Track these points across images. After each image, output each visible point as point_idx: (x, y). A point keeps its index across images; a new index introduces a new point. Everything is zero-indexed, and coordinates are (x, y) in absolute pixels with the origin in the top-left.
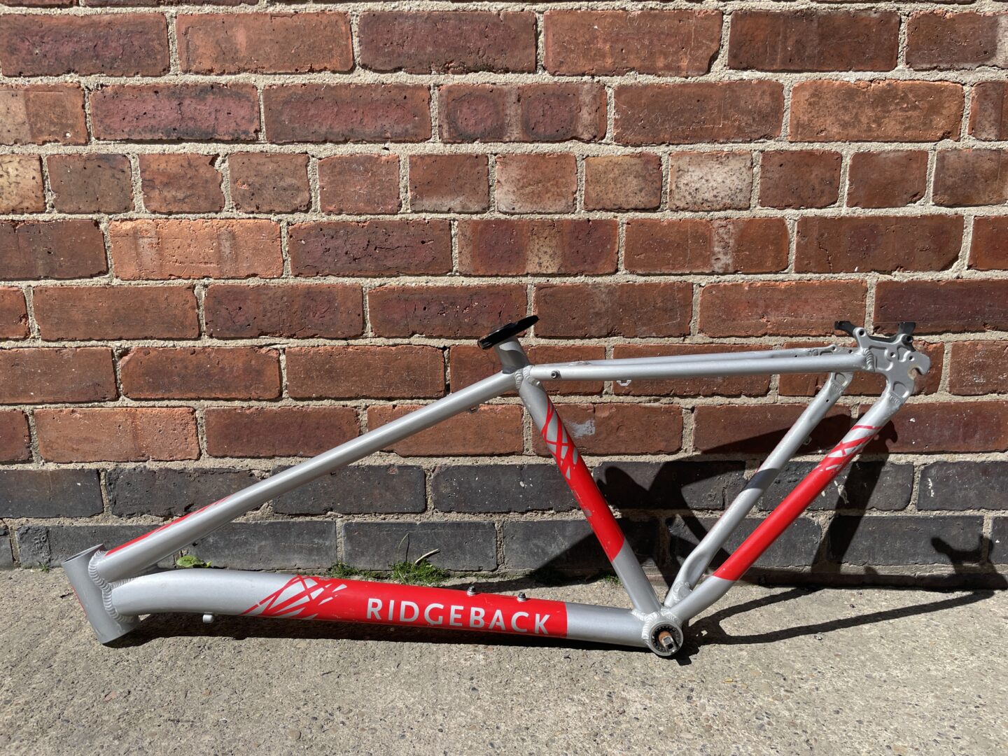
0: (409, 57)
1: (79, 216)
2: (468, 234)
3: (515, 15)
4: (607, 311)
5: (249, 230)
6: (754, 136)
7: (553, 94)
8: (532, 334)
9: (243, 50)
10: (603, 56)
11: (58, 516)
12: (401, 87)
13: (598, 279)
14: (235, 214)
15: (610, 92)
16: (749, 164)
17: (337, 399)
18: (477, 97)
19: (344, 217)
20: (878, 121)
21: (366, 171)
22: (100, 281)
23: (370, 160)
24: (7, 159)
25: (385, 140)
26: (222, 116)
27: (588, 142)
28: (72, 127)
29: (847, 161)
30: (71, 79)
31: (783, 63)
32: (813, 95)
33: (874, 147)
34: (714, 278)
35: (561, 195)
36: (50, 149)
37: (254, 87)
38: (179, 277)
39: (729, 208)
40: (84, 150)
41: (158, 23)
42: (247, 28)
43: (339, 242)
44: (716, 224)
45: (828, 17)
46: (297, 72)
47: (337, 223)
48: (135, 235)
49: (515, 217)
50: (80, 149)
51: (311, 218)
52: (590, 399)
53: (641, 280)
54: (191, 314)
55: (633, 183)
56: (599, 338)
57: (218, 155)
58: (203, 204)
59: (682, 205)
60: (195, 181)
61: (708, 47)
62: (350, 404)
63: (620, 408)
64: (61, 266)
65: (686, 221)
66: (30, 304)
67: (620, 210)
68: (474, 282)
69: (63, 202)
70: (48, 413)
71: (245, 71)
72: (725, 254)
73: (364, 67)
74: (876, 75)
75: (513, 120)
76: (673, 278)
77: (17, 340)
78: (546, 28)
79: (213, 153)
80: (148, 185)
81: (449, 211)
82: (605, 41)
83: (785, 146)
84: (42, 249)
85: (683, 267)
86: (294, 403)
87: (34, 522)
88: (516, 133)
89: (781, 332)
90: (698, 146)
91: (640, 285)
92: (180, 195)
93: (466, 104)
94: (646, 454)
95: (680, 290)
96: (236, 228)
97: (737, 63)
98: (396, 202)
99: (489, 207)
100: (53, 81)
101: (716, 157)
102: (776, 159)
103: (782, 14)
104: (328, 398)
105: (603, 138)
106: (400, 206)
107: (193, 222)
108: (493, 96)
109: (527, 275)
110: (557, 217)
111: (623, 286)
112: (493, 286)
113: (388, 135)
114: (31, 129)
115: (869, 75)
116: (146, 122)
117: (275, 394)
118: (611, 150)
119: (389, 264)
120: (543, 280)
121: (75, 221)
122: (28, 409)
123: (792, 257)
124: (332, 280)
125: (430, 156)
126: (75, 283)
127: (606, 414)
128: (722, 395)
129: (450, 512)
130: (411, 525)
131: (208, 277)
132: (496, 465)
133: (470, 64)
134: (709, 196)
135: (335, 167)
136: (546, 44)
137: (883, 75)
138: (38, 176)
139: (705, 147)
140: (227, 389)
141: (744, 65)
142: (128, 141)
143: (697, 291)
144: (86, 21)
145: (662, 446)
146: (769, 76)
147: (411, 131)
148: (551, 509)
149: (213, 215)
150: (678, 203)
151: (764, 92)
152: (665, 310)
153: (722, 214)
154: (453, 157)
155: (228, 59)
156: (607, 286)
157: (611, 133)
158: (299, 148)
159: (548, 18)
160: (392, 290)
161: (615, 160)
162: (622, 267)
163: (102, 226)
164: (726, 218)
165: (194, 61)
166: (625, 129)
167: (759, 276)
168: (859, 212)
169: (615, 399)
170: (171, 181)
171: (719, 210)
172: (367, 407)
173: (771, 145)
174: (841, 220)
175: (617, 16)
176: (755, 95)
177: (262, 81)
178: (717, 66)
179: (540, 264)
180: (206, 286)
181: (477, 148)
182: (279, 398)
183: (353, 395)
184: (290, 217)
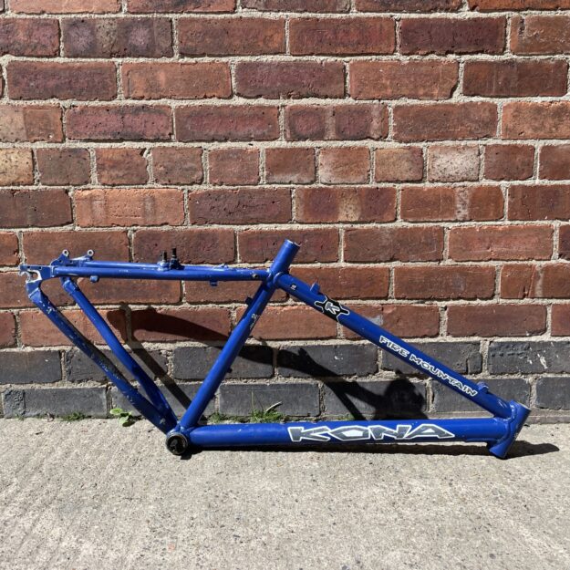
0: (266, 88)
1: (55, 187)
2: (302, 197)
3: (331, 64)
4: (390, 245)
5: (164, 195)
6: (480, 136)
7: (355, 111)
8: (342, 260)
9: (163, 84)
10: (386, 88)
11: (31, 382)
12: (260, 107)
13: (384, 225)
14: (155, 185)
15: (390, 109)
16: (477, 153)
17: (217, 303)
18: (308, 113)
19: (224, 187)
20: (556, 126)
21: (238, 158)
22: (68, 228)
23: (241, 151)
24: (10, 151)
25: (251, 139)
26: (149, 125)
27: (377, 140)
28: (54, 131)
29: (538, 151)
30: (54, 102)
31: (496, 92)
32: (516, 111)
33: (554, 142)
34: (457, 224)
35: (360, 173)
36: (39, 145)
37: (169, 107)
38: (118, 225)
39: (466, 180)
40: (60, 146)
41: (111, 68)
42: (166, 71)
43: (221, 202)
44: (458, 190)
45: (523, 64)
46: (196, 98)
47: (220, 191)
48: (91, 199)
49: (332, 187)
50: (58, 145)
51: (204, 188)
52: (379, 302)
53: (411, 225)
54: (125, 248)
55: (406, 165)
56: (385, 262)
57: (145, 149)
58: (136, 179)
59: (436, 178)
60: (130, 165)
61: (450, 82)
62: (226, 306)
63: (399, 307)
64: (42, 219)
65: (439, 188)
66: (21, 243)
67: (397, 181)
68: (306, 227)
69: (46, 178)
70: (28, 314)
71: (164, 97)
72: (464, 209)
73: (239, 95)
74: (554, 99)
75: (331, 126)
76: (431, 224)
77: (11, 266)
78: (351, 71)
79: (142, 147)
80: (101, 167)
81: (290, 183)
82: (387, 79)
83: (499, 142)
84: (31, 208)
85: (437, 216)
86: (189, 306)
87: (15, 387)
88: (332, 134)
89: (501, 257)
90: (446, 142)
91: (411, 229)
92: (121, 174)
93: (301, 117)
94: (417, 337)
95: (436, 231)
96: (156, 194)
97: (468, 92)
98: (257, 177)
99: (315, 180)
100: (42, 103)
101: (456, 149)
102: (494, 150)
103: (495, 62)
104: (212, 303)
105: (386, 137)
106: (259, 180)
107: (127, 190)
108: (317, 113)
109: (339, 222)
110: (357, 186)
111: (400, 229)
112: (318, 229)
113: (253, 136)
114: (27, 132)
115: (549, 99)
116: (102, 129)
117: (177, 299)
118: (391, 145)
119: (252, 216)
120: (349, 226)
121: (53, 190)
122: (15, 311)
123: (506, 210)
124: (215, 226)
125: (278, 149)
126: (51, 230)
127: (390, 311)
128: (464, 299)
129: (289, 377)
130: (264, 386)
131: (137, 225)
132: (319, 346)
133: (304, 93)
134: (453, 173)
135: (218, 156)
136: (351, 81)
137: (558, 99)
138: (30, 162)
139: (449, 143)
140: (146, 297)
141: (473, 93)
142: (88, 140)
143: (447, 232)
144: (64, 66)
145: (426, 332)
146: (488, 99)
147: (266, 134)
148: (355, 374)
149: (141, 186)
150: (434, 177)
151: (485, 109)
152: (427, 244)
153: (462, 184)
154: (293, 150)
155: (154, 90)
156: (390, 229)
157: (391, 134)
158: (196, 145)
159: (352, 65)
160: (253, 233)
161: (394, 151)
162: (399, 217)
163: (70, 194)
164: (464, 187)
165: (132, 91)
166: (399, 132)
167: (486, 223)
168: (546, 182)
169: (395, 301)
170: (115, 165)
171: (460, 181)
172: (236, 308)
173: (491, 142)
174: (536, 187)
175: (394, 64)
176: (480, 111)
177: (174, 104)
178: (456, 94)
179: (347, 216)
180: (134, 231)
181: (308, 144)
182: (180, 303)
183: (227, 300)
184: (190, 187)
